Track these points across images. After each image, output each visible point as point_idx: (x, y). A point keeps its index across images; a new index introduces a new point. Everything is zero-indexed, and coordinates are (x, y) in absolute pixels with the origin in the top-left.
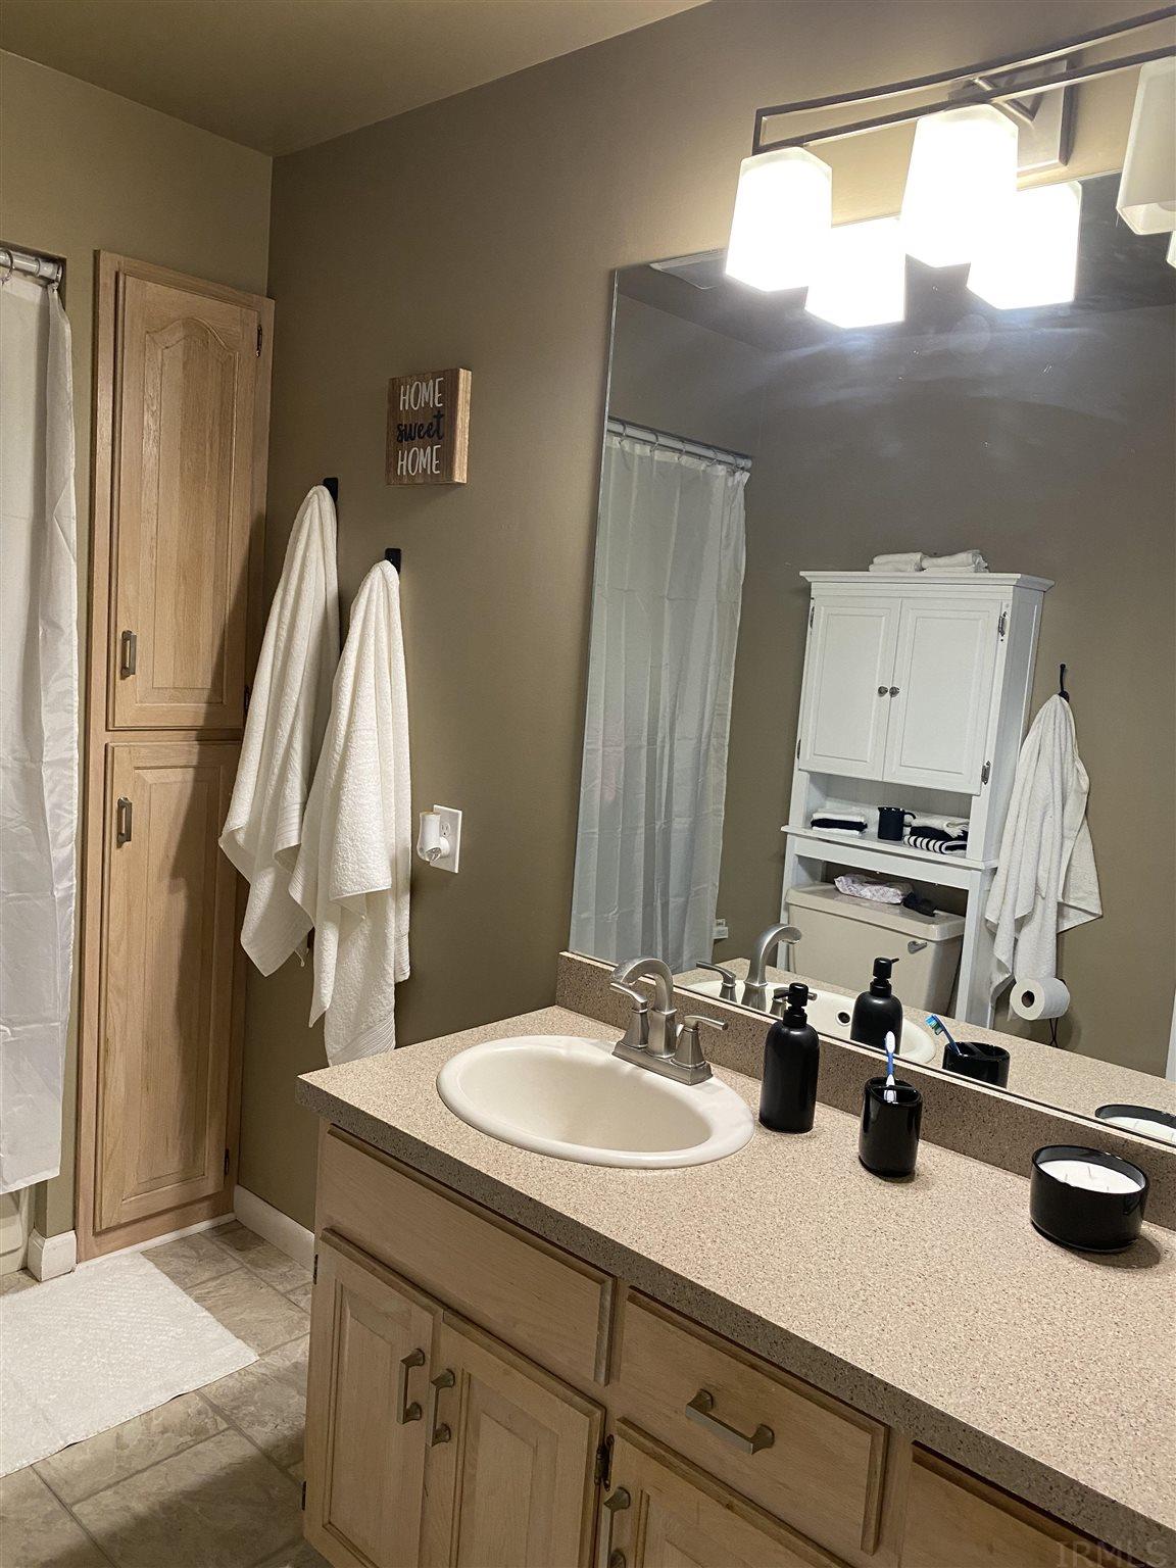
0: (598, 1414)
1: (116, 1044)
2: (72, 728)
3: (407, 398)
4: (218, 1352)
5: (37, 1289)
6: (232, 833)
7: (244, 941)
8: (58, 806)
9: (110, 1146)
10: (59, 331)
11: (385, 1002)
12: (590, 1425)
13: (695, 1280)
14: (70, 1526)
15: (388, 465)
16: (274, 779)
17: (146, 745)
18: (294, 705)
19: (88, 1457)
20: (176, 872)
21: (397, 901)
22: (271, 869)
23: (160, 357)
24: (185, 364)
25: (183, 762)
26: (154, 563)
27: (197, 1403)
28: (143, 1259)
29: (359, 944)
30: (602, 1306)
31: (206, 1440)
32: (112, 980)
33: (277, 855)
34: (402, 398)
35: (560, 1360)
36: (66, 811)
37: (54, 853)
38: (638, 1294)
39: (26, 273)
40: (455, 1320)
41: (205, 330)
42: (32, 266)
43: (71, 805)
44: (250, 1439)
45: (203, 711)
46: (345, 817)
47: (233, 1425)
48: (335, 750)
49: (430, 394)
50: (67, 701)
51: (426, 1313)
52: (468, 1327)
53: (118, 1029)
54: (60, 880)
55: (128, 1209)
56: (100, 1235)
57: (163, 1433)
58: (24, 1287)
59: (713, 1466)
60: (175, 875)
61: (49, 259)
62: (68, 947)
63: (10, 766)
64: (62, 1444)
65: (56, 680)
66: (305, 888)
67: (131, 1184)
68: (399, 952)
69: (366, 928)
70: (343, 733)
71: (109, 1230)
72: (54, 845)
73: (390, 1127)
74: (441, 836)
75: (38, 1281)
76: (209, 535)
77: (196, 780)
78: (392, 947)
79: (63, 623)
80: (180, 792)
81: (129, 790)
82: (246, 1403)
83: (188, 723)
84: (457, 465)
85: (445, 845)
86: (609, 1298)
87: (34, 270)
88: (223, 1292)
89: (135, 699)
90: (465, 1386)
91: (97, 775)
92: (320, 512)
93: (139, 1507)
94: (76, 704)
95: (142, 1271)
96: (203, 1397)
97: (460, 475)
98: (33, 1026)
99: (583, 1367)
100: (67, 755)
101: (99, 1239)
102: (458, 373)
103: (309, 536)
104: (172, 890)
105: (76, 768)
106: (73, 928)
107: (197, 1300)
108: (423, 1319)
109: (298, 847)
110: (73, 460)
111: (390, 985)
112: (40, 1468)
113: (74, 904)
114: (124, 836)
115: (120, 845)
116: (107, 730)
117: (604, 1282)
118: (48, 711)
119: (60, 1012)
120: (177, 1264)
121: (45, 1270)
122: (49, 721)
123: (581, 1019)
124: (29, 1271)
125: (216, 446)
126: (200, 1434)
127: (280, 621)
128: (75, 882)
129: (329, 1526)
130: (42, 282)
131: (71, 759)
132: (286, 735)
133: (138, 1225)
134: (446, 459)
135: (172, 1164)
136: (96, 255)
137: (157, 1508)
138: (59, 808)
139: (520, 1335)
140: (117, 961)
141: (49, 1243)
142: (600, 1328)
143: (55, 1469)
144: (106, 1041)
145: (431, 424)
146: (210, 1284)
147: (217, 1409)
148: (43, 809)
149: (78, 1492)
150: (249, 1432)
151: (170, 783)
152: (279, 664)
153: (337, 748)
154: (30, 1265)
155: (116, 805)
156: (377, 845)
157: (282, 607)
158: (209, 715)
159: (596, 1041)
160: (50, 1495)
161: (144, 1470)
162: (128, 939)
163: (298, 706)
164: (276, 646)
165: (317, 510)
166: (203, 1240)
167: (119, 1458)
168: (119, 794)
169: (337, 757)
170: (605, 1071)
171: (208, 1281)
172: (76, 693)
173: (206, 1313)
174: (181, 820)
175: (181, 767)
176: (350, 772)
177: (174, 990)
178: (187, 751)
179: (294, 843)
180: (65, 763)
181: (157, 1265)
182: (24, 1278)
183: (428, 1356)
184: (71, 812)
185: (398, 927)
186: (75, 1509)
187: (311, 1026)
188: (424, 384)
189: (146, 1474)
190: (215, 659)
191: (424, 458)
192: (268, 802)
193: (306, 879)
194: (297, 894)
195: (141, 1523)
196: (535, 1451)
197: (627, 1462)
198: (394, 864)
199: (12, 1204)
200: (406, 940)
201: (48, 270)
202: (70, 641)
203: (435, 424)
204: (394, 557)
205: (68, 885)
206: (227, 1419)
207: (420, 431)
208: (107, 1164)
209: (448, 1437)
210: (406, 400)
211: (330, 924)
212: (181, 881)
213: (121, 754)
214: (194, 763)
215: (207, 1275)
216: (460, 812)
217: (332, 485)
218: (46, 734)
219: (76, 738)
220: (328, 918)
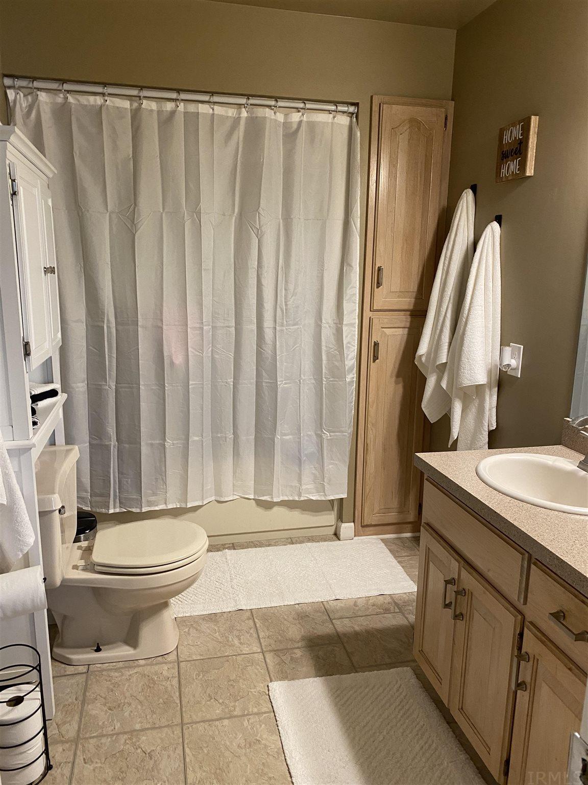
0: (520, 617)
1: (371, 447)
2: (355, 310)
3: (507, 137)
4: (402, 583)
5: (338, 542)
6: (421, 356)
7: (423, 406)
8: (349, 343)
9: (367, 491)
10: (356, 135)
11: (482, 439)
12: (515, 621)
13: (559, 556)
14: (331, 626)
15: (497, 173)
16: (438, 331)
17: (386, 318)
18: (449, 296)
19: (343, 605)
20: (398, 375)
21: (490, 390)
22: (435, 374)
23: (398, 139)
24: (409, 140)
25: (403, 326)
26: (393, 235)
27: (388, 599)
28: (380, 541)
29: (473, 411)
30: (522, 566)
31: (389, 613)
32: (369, 419)
33: (437, 366)
34: (505, 137)
35: (504, 588)
36: (352, 345)
37: (346, 363)
38: (539, 563)
39: (344, 112)
40: (467, 567)
41: (419, 122)
42: (345, 109)
43: (354, 343)
44: (407, 618)
45: (413, 302)
46: (465, 348)
47: (401, 612)
48: (463, 316)
49: (517, 133)
50: (354, 298)
51: (456, 563)
52: (472, 571)
53: (372, 440)
54: (349, 373)
55: (374, 520)
56: (364, 528)
57: (373, 606)
58: (334, 541)
59: (562, 646)
60: (398, 376)
61: (353, 104)
62: (352, 403)
63: (332, 326)
64: (334, 598)
65: (350, 289)
66: (448, 382)
67: (377, 509)
68: (490, 415)
69: (476, 403)
70: (468, 308)
71: (367, 526)
72: (347, 359)
73: (445, 476)
74: (512, 358)
75: (339, 540)
76: (419, 220)
77: (409, 334)
78: (487, 413)
79: (353, 264)
80: (401, 339)
81: (378, 338)
82: (408, 605)
83: (406, 307)
84: (528, 167)
85: (514, 363)
86: (526, 563)
87: (346, 110)
88: (411, 562)
89: (383, 297)
90: (470, 597)
91: (366, 331)
92: (467, 202)
93: (357, 628)
94: (358, 299)
95: (379, 546)
96: (392, 598)
97: (530, 171)
98: (337, 434)
99: (513, 593)
100: (353, 321)
101: (364, 529)
102: (530, 119)
103: (461, 213)
104: (397, 383)
105: (357, 327)
106: (354, 395)
107: (399, 562)
108: (455, 565)
109: (446, 363)
110: (359, 192)
111: (486, 431)
112: (325, 603)
113: (355, 385)
114: (376, 358)
115: (374, 361)
116: (370, 311)
117: (524, 554)
118: (347, 303)
119: (349, 430)
120: (394, 547)
121: (342, 537)
122: (347, 306)
123: (573, 452)
124: (337, 535)
125: (423, 177)
126: (387, 611)
127: (445, 257)
128: (355, 376)
129: (421, 651)
130: (350, 115)
131: (355, 323)
132: (444, 311)
133: (380, 527)
134: (523, 166)
135: (395, 504)
136: (372, 97)
137: (364, 631)
138: (350, 344)
139: (491, 575)
140: (372, 411)
141: (344, 525)
142: (521, 576)
143: (330, 606)
144: (367, 444)
145: (517, 148)
146: (406, 558)
147: (396, 604)
148: (343, 343)
149: (337, 615)
150: (407, 616)
151: (397, 335)
152: (444, 277)
153: (464, 315)
154: (338, 533)
155: (373, 344)
156: (481, 362)
157: (447, 250)
158: (415, 304)
159: (571, 460)
160: (326, 613)
161: (362, 616)
162: (377, 402)
163: (450, 296)
164: (443, 269)
165: (465, 201)
166: (407, 541)
167: (354, 609)
168: (374, 339)
169: (464, 320)
170: (571, 474)
171: (405, 556)
172: (358, 295)
173: (401, 568)
174: (401, 352)
175: (402, 328)
176: (469, 326)
177: (397, 427)
178: (404, 320)
179: (444, 361)
180: (352, 325)
181: (386, 545)
182: (334, 537)
183: (456, 582)
184: (354, 346)
185: (490, 403)
186: (334, 621)
187: (449, 447)
188: (515, 128)
189: (363, 618)
190: (419, 278)
191: (513, 166)
192: (435, 342)
193: (448, 378)
194: (444, 385)
195: (357, 634)
196: (494, 629)
197: (529, 639)
198: (490, 373)
199: (331, 506)
200: (494, 410)
201: (352, 109)
202: (356, 272)
203: (519, 148)
204: (499, 219)
205: (352, 377)
206: (399, 608)
207: (512, 152)
208: (367, 498)
209: (461, 619)
210: (507, 138)
211: (458, 400)
212: (401, 379)
213: (375, 321)
214: (408, 326)
215: (406, 554)
216: (522, 346)
217: (474, 189)
218: (345, 312)
219: (357, 314)
220: (458, 397)
